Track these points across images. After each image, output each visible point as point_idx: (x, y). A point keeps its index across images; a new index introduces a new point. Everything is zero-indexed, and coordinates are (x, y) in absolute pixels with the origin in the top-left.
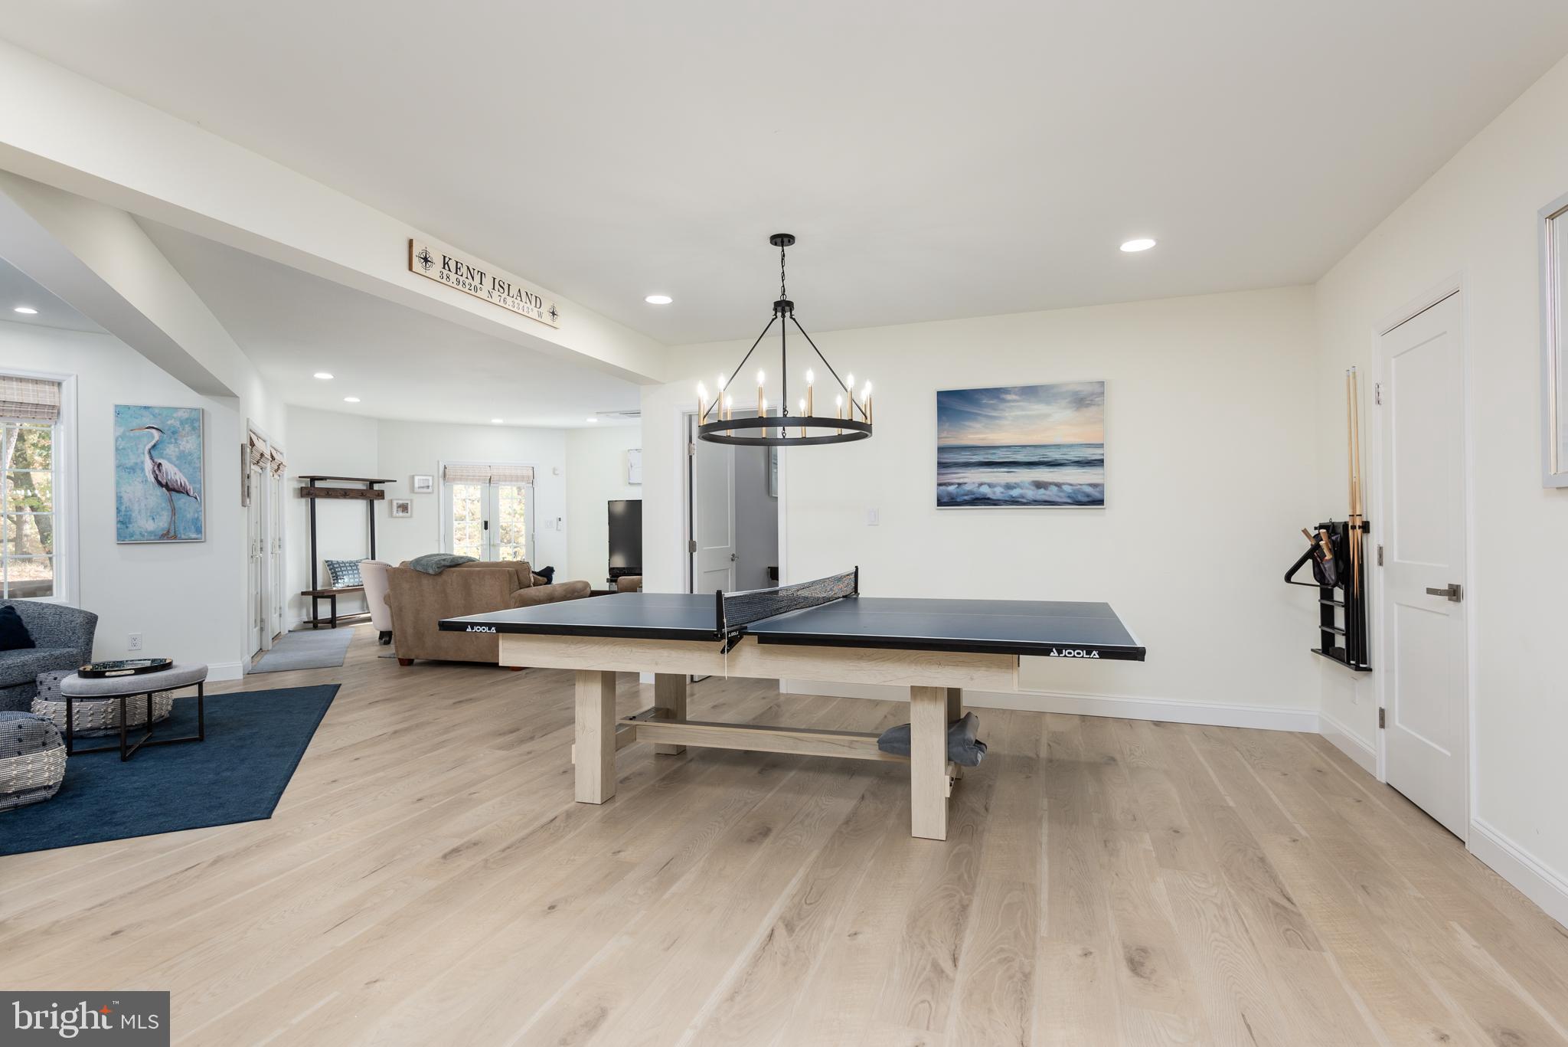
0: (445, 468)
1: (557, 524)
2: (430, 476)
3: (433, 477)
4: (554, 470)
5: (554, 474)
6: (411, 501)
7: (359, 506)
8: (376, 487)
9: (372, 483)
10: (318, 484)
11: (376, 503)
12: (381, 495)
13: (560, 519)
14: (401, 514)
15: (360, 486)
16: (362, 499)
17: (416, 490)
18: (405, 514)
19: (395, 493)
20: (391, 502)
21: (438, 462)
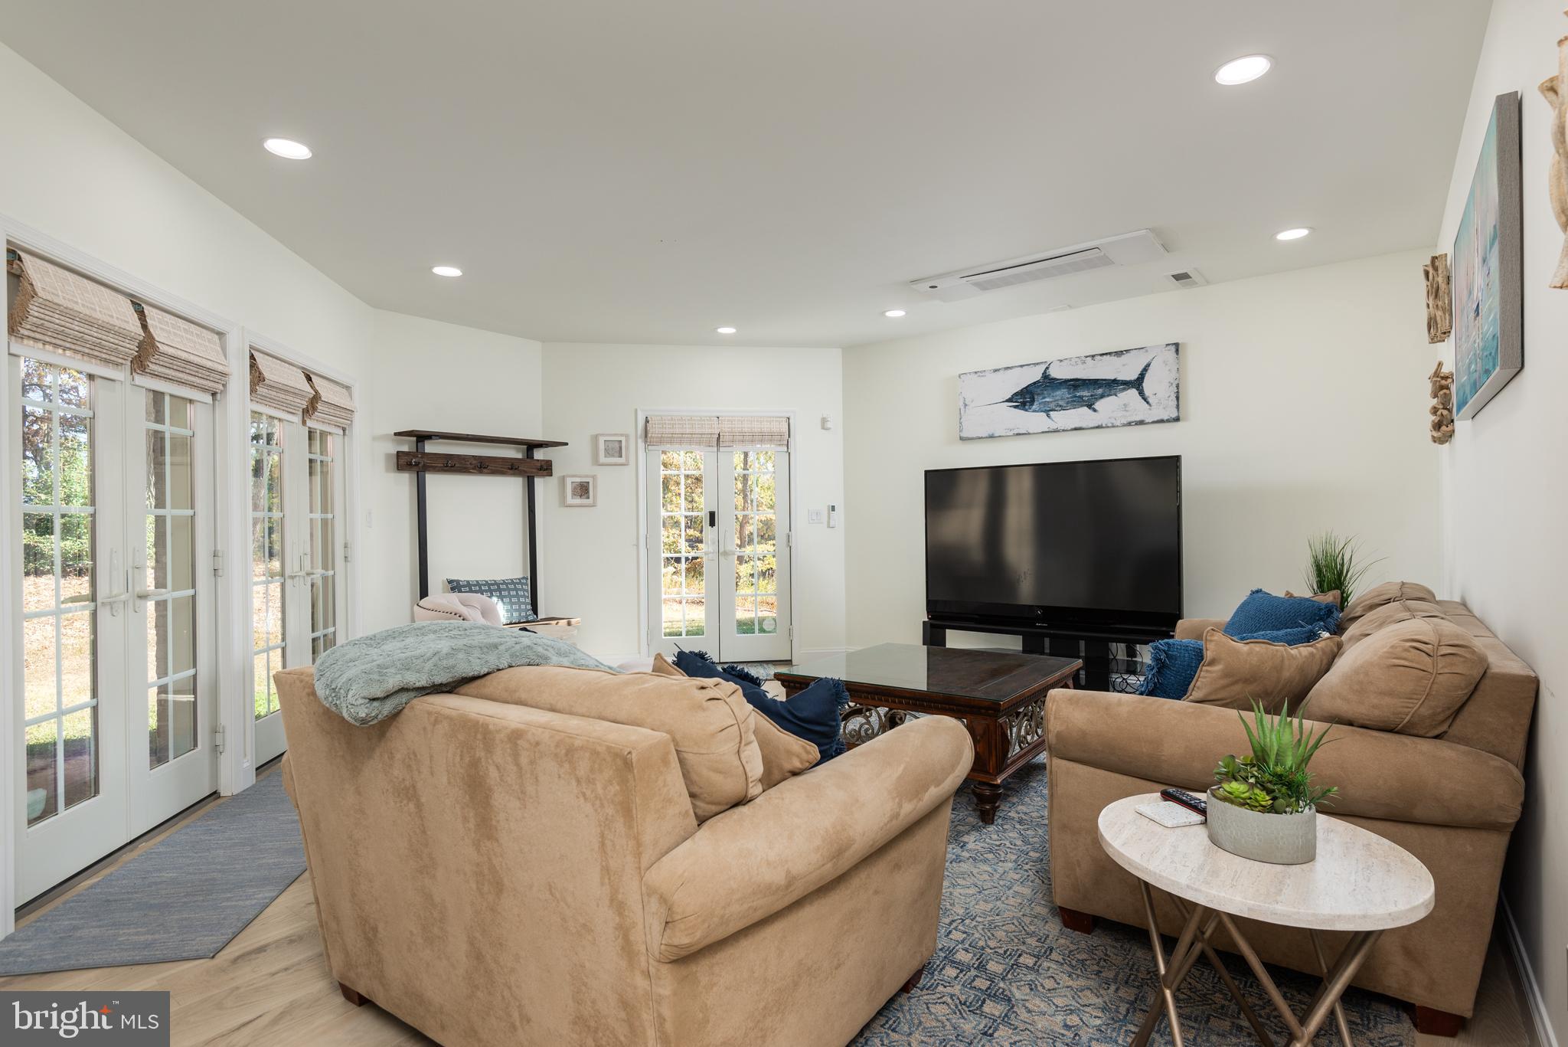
0: (647, 421)
1: (829, 518)
2: (622, 435)
3: (627, 436)
4: (824, 421)
5: (823, 428)
6: (594, 477)
7: (511, 487)
8: (539, 455)
9: (531, 446)
10: (430, 448)
11: (539, 483)
12: (546, 468)
13: (833, 508)
14: (578, 501)
15: (513, 453)
16: (514, 475)
17: (602, 459)
18: (584, 501)
19: (570, 464)
20: (563, 479)
21: (636, 410)
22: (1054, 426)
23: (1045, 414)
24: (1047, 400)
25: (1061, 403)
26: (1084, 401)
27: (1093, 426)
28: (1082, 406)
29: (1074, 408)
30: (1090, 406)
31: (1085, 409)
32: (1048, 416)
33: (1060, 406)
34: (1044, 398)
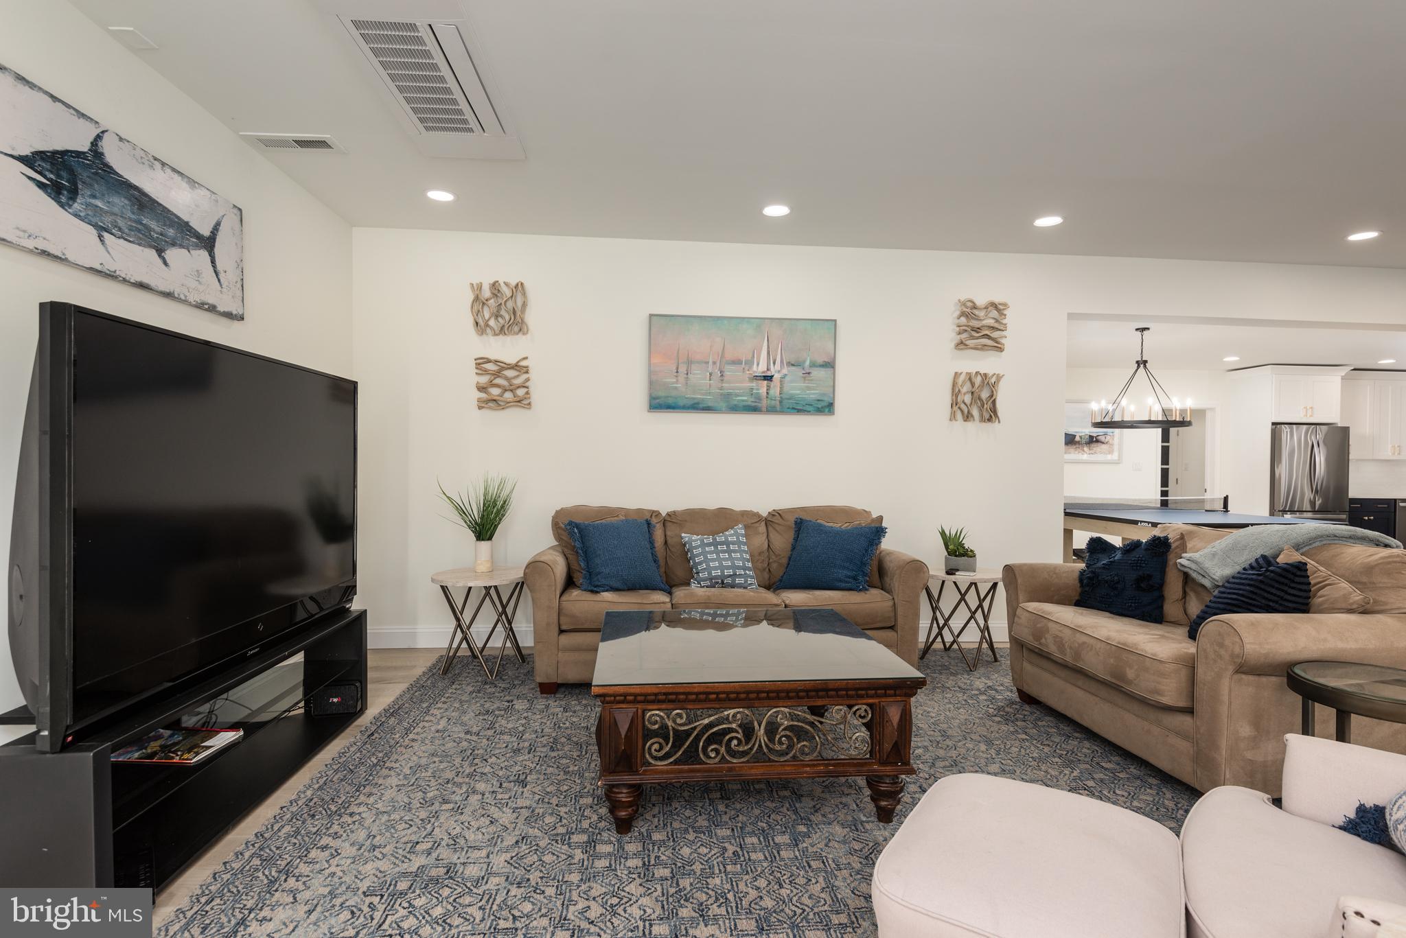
22: (110, 266)
23: (94, 232)
24: (99, 203)
25: (121, 223)
26: (151, 237)
27: (162, 288)
28: (151, 246)
29: (140, 245)
30: (160, 252)
31: (153, 253)
32: (100, 237)
33: (120, 229)
34: (94, 197)
